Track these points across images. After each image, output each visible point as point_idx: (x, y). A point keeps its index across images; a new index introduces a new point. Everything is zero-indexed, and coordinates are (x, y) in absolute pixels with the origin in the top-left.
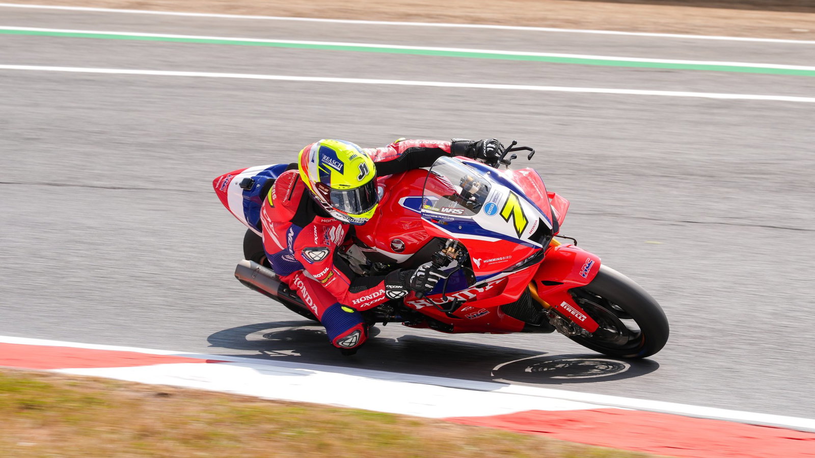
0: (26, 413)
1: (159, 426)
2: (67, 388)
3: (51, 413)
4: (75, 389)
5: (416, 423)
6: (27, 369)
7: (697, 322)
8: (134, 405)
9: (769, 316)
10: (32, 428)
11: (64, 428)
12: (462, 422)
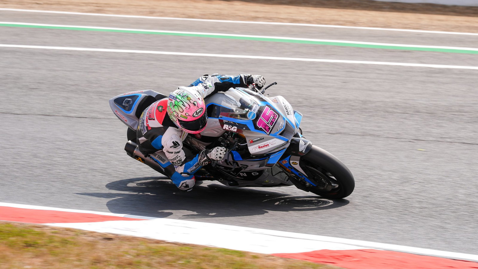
0: (30, 249)
1: (105, 258)
2: (52, 234)
3: (44, 249)
4: (57, 235)
5: (256, 257)
6: (28, 223)
7: (420, 199)
8: (92, 245)
9: (463, 196)
10: (33, 258)
11: (51, 258)
12: (282, 256)
